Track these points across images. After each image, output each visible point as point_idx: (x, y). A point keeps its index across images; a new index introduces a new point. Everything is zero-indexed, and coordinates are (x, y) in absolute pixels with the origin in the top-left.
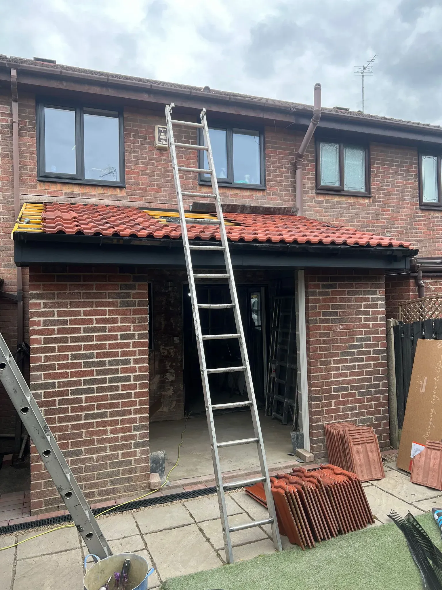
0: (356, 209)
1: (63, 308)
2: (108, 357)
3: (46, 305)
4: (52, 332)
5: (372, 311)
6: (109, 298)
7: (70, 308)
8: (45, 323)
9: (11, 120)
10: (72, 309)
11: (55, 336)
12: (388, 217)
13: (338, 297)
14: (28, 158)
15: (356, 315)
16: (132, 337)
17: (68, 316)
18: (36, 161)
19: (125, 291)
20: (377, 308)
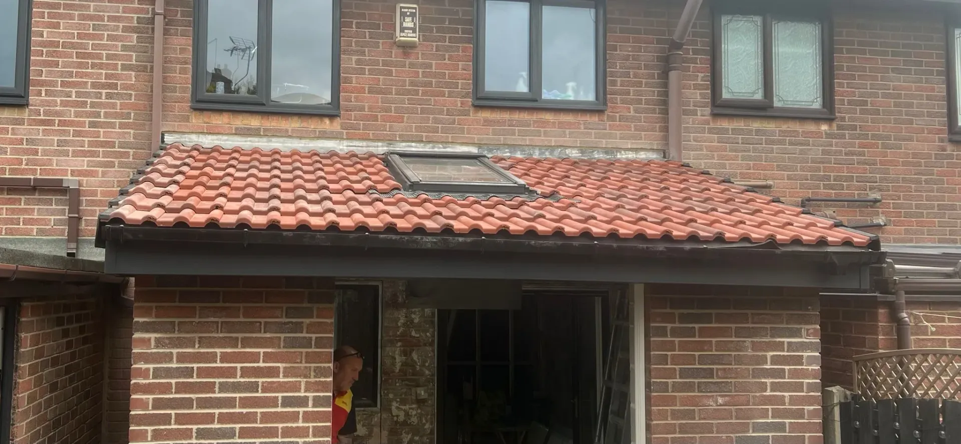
0: (802, 144)
1: (186, 347)
2: (260, 438)
3: (159, 343)
4: (166, 388)
5: (790, 370)
6: (265, 332)
7: (199, 347)
8: (157, 373)
9: (153, 9)
10: (202, 350)
11: (171, 396)
12: (874, 160)
13: (714, 340)
14: (178, 72)
15: (754, 377)
16: (303, 402)
17: (195, 362)
18: (189, 76)
19: (294, 320)
20: (802, 365)
